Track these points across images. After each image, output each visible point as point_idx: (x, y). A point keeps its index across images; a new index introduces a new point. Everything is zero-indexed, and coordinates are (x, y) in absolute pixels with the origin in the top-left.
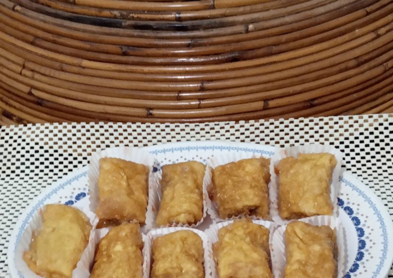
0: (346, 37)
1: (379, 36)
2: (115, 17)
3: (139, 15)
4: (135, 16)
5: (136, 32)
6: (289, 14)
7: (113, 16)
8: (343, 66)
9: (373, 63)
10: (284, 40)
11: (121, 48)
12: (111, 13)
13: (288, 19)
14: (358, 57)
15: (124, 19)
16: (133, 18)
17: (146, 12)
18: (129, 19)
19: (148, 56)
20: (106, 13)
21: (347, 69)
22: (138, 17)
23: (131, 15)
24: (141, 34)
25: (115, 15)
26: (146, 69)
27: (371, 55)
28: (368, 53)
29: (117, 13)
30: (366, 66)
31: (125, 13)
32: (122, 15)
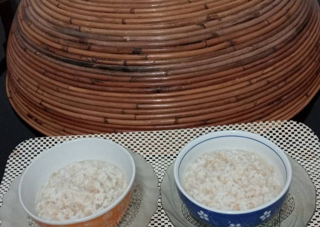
0: (230, 83)
1: (251, 84)
2: (89, 61)
3: (103, 61)
4: (100, 61)
5: (100, 71)
6: (194, 66)
7: (88, 60)
8: (227, 100)
9: (247, 100)
10: (189, 82)
11: (91, 80)
12: (87, 59)
13: (192, 69)
14: (237, 96)
15: (94, 62)
16: (99, 63)
17: (107, 59)
18: (97, 63)
19: (106, 86)
20: (84, 59)
21: (229, 103)
22: (102, 62)
23: (98, 61)
24: (103, 72)
25: (89, 60)
26: (105, 94)
27: (246, 95)
28: (244, 94)
29: (90, 59)
30: (242, 102)
31: (94, 59)
32: (93, 60)
